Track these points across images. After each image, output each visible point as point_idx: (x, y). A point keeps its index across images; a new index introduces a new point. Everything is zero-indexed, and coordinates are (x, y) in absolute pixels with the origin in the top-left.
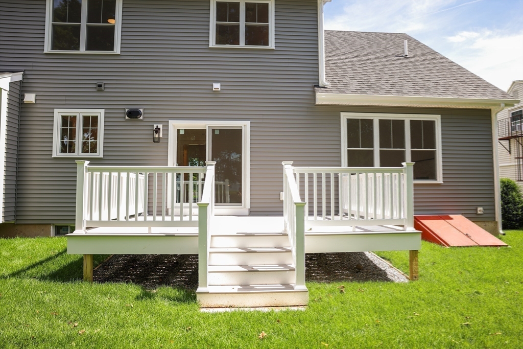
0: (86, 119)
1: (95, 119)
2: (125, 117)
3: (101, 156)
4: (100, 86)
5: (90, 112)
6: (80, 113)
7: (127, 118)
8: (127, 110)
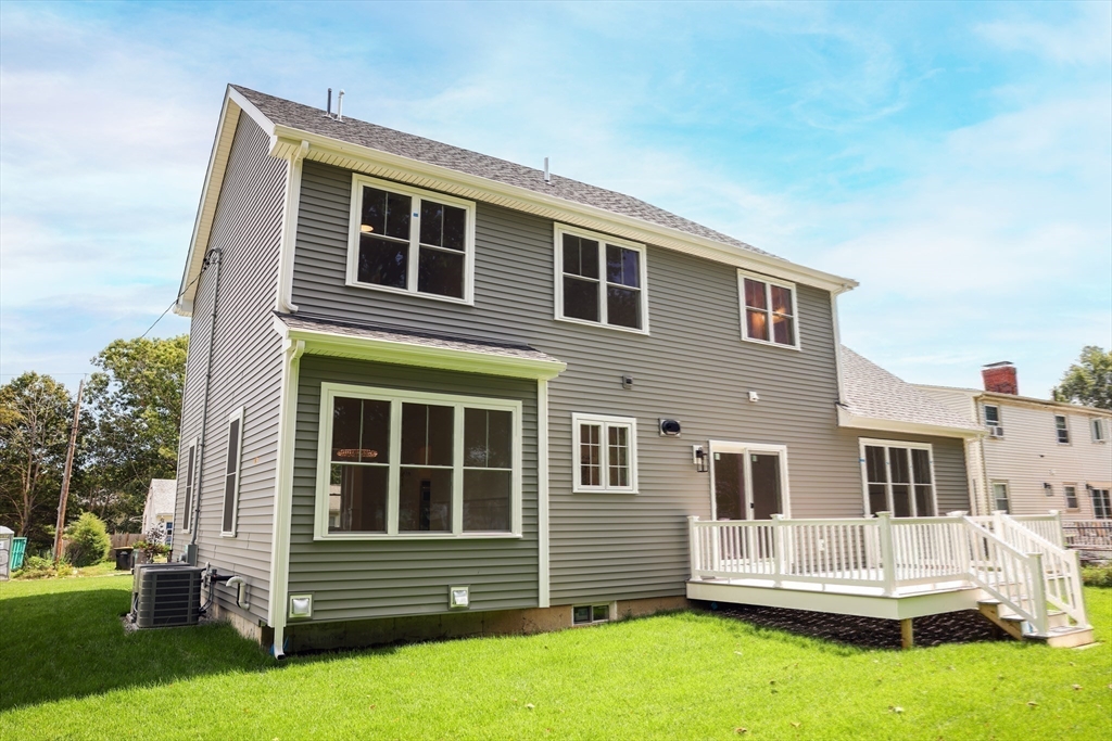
0: (612, 430)
1: (623, 431)
2: (659, 433)
3: (636, 491)
4: (629, 382)
5: (619, 422)
6: (605, 422)
7: (663, 433)
8: (662, 421)
